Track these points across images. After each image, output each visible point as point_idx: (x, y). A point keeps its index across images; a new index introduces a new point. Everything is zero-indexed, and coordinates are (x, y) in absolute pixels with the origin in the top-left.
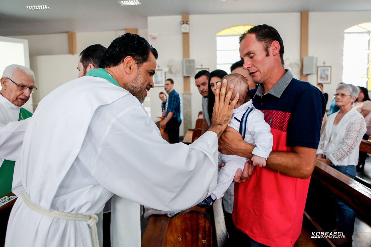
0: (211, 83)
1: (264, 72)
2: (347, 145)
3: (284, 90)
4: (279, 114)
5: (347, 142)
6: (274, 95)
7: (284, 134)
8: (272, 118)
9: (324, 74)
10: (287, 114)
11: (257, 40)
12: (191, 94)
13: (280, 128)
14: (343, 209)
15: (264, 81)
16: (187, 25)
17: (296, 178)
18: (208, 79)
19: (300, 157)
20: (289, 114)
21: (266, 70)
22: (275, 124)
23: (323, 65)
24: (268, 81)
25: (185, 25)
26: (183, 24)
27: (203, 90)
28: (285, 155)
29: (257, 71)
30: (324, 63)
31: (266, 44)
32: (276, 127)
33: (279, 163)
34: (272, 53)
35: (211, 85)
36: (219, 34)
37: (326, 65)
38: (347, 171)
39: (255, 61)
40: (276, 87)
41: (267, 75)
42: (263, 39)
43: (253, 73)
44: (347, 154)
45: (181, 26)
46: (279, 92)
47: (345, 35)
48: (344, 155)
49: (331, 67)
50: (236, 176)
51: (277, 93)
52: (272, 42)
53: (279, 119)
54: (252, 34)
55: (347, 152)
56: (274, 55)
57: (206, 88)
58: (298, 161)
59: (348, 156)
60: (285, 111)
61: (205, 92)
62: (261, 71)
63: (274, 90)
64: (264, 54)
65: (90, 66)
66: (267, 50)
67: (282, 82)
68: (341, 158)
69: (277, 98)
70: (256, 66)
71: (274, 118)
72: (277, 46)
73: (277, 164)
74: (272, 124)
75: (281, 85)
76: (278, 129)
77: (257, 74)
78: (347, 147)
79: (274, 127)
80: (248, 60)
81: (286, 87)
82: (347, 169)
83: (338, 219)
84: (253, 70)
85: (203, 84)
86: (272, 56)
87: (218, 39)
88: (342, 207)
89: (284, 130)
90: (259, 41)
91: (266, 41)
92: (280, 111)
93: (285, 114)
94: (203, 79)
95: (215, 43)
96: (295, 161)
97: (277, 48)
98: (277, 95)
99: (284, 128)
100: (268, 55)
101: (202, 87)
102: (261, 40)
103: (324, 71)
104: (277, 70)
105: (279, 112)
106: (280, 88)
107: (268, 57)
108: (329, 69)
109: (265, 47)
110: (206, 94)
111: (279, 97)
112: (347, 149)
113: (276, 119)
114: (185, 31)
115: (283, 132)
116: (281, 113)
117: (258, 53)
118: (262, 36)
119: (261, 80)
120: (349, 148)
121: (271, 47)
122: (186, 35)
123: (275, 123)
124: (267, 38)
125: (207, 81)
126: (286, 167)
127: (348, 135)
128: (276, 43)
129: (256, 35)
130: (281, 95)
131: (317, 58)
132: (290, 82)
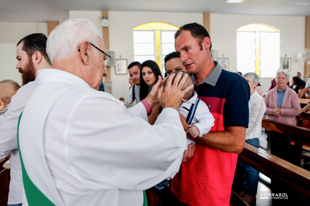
0: (143, 72)
1: (199, 64)
2: (252, 122)
3: (218, 79)
4: (216, 100)
5: (252, 119)
6: (210, 84)
7: (222, 116)
8: (210, 104)
9: (223, 64)
10: (223, 100)
11: (193, 36)
12: (111, 82)
13: (217, 112)
14: (250, 174)
15: (198, 71)
16: (107, 20)
17: (230, 153)
18: (140, 69)
19: (234, 135)
20: (225, 100)
21: (200, 62)
22: (214, 109)
23: (222, 57)
24: (201, 71)
25: (105, 20)
26: (103, 19)
27: (135, 78)
28: (222, 134)
29: (193, 63)
30: (223, 55)
31: (199, 39)
32: (214, 111)
33: (218, 142)
34: (205, 47)
35: (142, 73)
36: (136, 29)
37: (225, 57)
38: (253, 143)
39: (191, 54)
40: (211, 77)
41: (201, 66)
42: (197, 36)
43: (188, 65)
44: (252, 130)
45: (101, 20)
46: (213, 81)
47: (238, 33)
48: (250, 130)
49: (228, 58)
50: (184, 156)
51: (212, 82)
52: (205, 38)
53: (217, 104)
54: (187, 31)
55: (252, 128)
56: (206, 49)
57: (138, 76)
58: (233, 139)
59: (253, 131)
60: (221, 97)
61: (138, 80)
62: (197, 63)
63: (209, 80)
64: (199, 48)
65: (36, 54)
66: (200, 44)
67: (215, 73)
68: (248, 133)
69: (213, 86)
70: (192, 58)
71: (212, 104)
72: (208, 42)
73: (216, 143)
74: (211, 109)
75: (214, 75)
76: (216, 113)
77: (193, 65)
78: (252, 124)
79: (212, 111)
80: (184, 54)
81: (219, 77)
82: (252, 141)
83: (245, 183)
84: (189, 62)
85: (136, 73)
86: (205, 50)
87: (135, 33)
88: (249, 173)
89: (221, 113)
90: (194, 37)
91: (200, 37)
92: (217, 97)
93: (221, 100)
94: (135, 68)
95: (132, 37)
96: (231, 139)
97: (209, 43)
98: (212, 84)
99: (221, 112)
100: (201, 49)
101: (134, 76)
102: (196, 37)
103: (223, 61)
104: (209, 62)
105: (216, 99)
106: (213, 78)
107: (201, 51)
108: (227, 60)
109: (199, 42)
110: (138, 82)
111: (214, 85)
112: (252, 125)
113: (214, 104)
114: (105, 26)
115: (220, 115)
116: (218, 99)
117: (193, 47)
118: (196, 32)
119: (196, 71)
120: (253, 124)
121: (204, 42)
122: (105, 29)
123: (213, 107)
124: (200, 35)
125: (139, 71)
126: (223, 145)
127: (252, 114)
128: (208, 39)
129: (191, 31)
130: (215, 84)
131: (217, 51)
132: (221, 72)
